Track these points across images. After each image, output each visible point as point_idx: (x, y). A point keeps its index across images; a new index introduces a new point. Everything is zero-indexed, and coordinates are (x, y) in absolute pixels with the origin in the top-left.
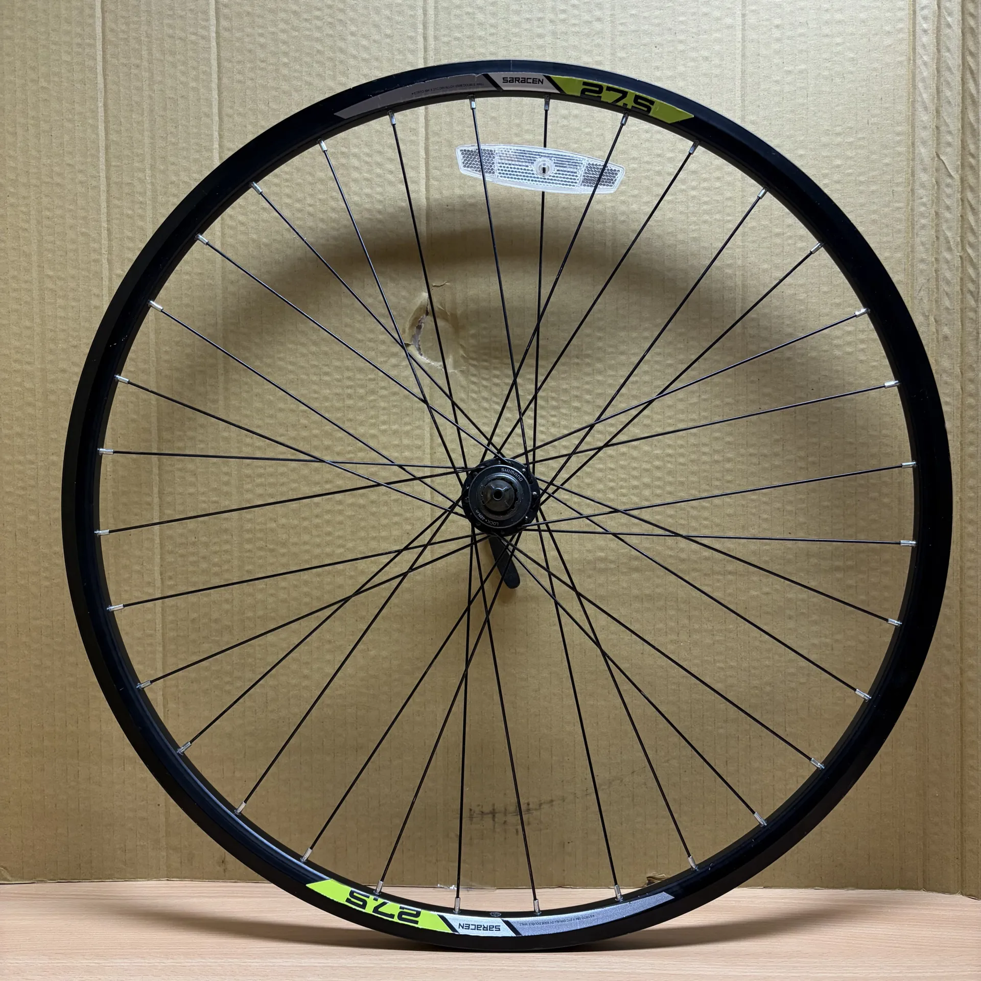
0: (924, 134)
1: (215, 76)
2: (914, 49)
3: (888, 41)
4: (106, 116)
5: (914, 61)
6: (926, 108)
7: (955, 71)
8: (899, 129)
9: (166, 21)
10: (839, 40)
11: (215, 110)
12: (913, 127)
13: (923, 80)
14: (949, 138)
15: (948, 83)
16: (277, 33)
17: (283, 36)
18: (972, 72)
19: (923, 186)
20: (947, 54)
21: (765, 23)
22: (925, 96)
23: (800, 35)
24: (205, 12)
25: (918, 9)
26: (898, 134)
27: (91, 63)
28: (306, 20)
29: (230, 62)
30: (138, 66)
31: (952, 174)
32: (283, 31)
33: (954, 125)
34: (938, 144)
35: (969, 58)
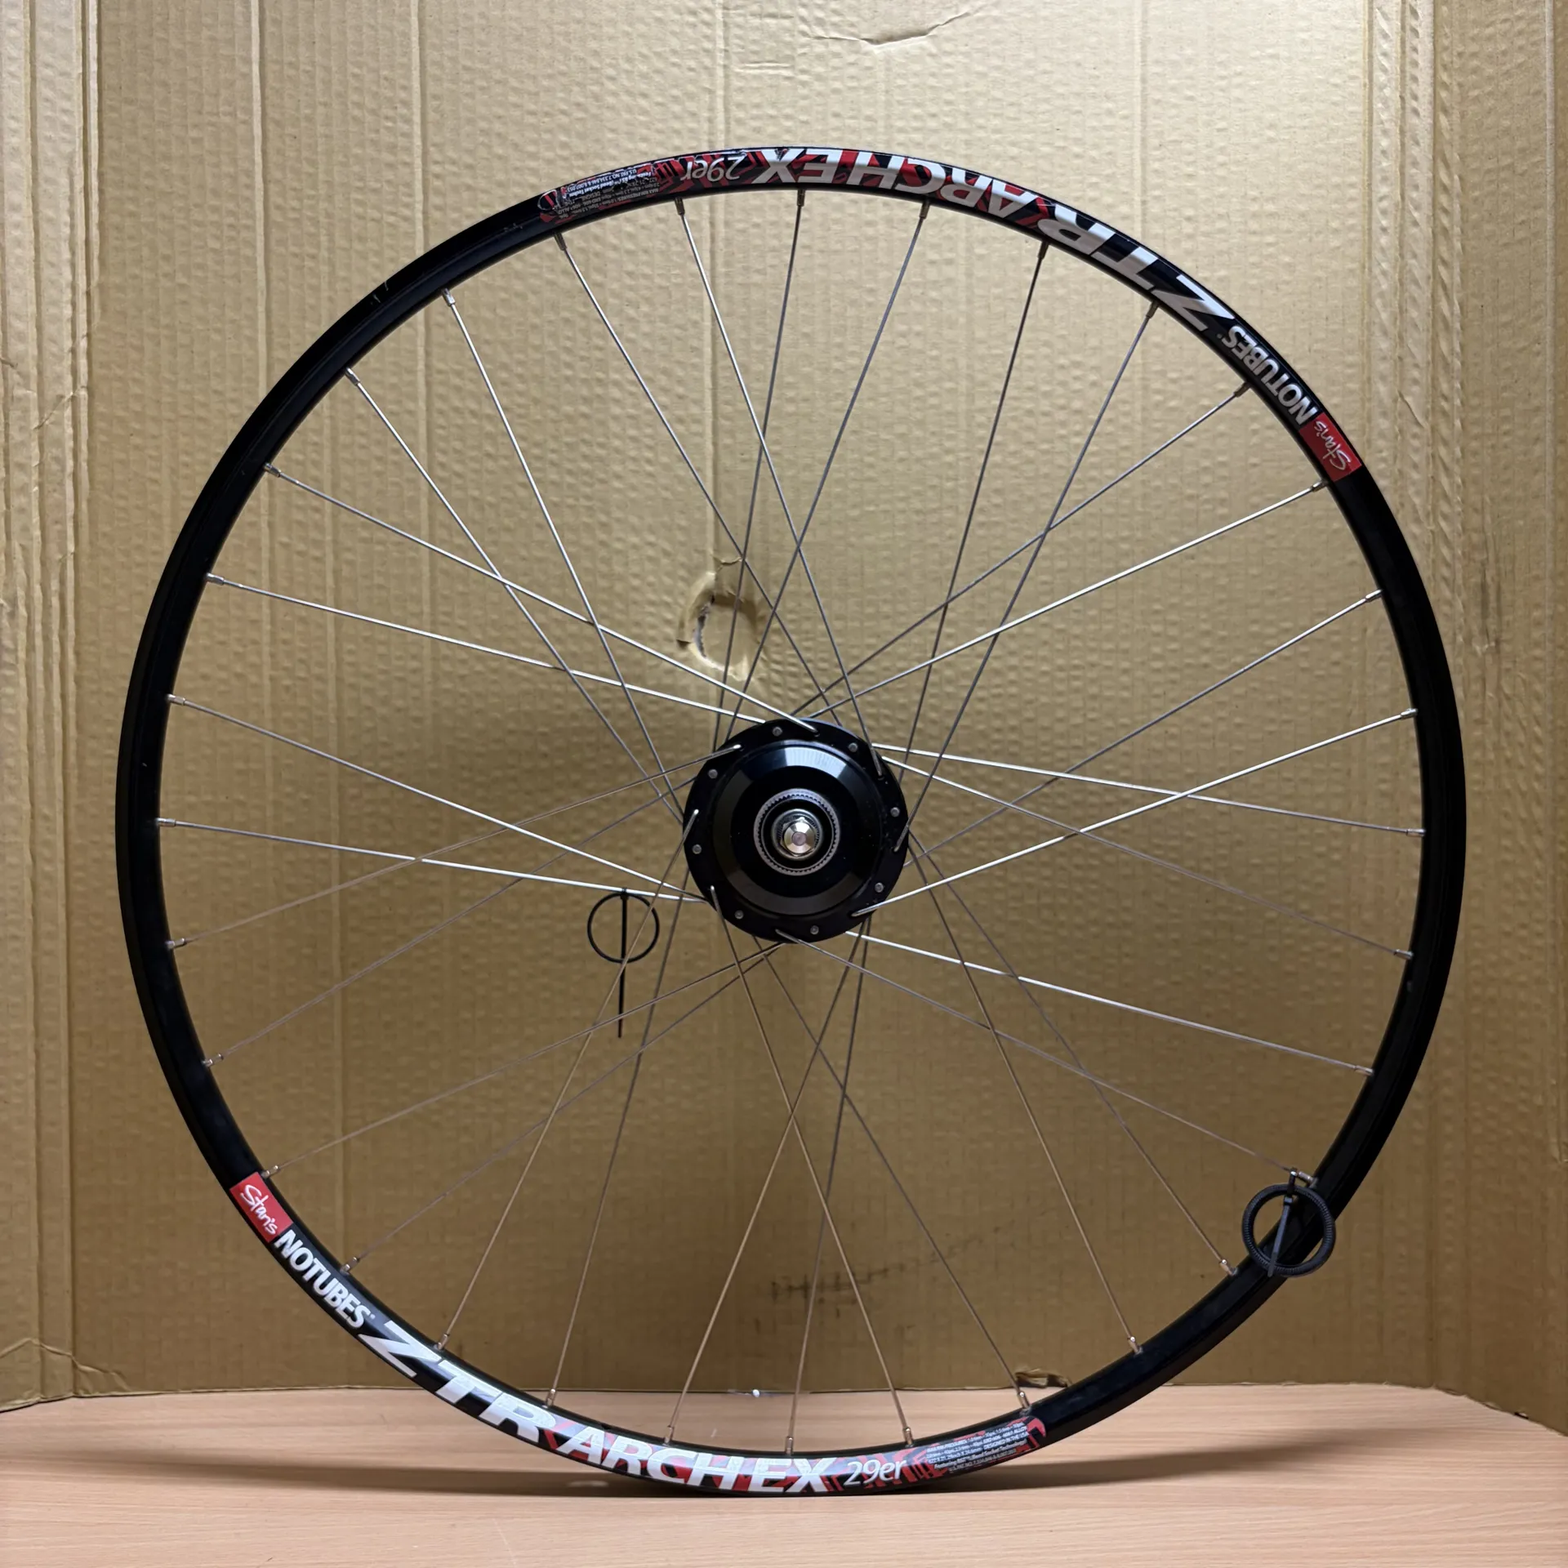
0: (1383, 367)
2: (1370, 254)
3: (1335, 242)
4: (269, 325)
5: (1370, 270)
6: (1385, 333)
7: (1422, 283)
8: (1350, 359)
9: (355, 195)
10: (1270, 239)
12: (1368, 356)
13: (1382, 295)
14: (1416, 374)
15: (1414, 300)
18: (1444, 287)
19: (1382, 435)
20: (1413, 262)
21: (1172, 214)
22: (1384, 316)
23: (1221, 231)
24: (409, 185)
25: (1374, 200)
26: (1350, 366)
27: (248, 252)
30: (313, 257)
31: (1420, 420)
33: (1421, 355)
34: (1402, 380)
35: (1441, 269)
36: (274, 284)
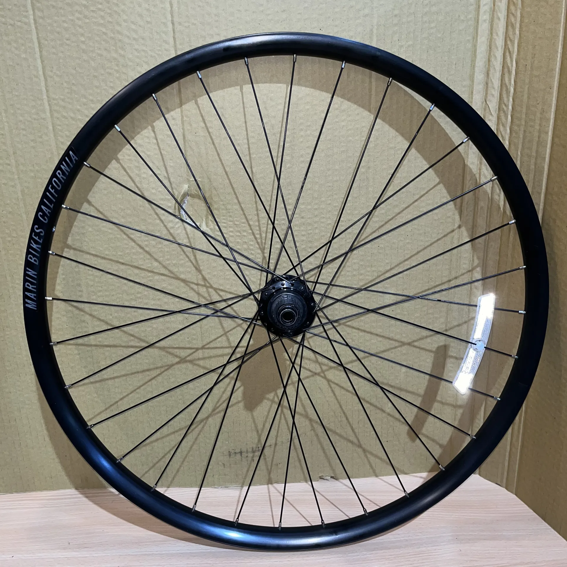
0: (479, 87)
1: (37, 50)
2: (477, 32)
3: (462, 26)
5: (476, 40)
6: (481, 71)
7: (500, 49)
8: (465, 83)
11: (41, 73)
12: (473, 81)
13: (481, 53)
14: (493, 91)
15: (495, 57)
16: (75, 21)
17: (80, 23)
20: (496, 37)
22: (481, 63)
24: (25, 6)
25: (481, 5)
26: (464, 87)
28: (93, 11)
29: (46, 40)
31: (493, 113)
32: (78, 19)
33: (496, 83)
34: (486, 94)
35: (509, 42)
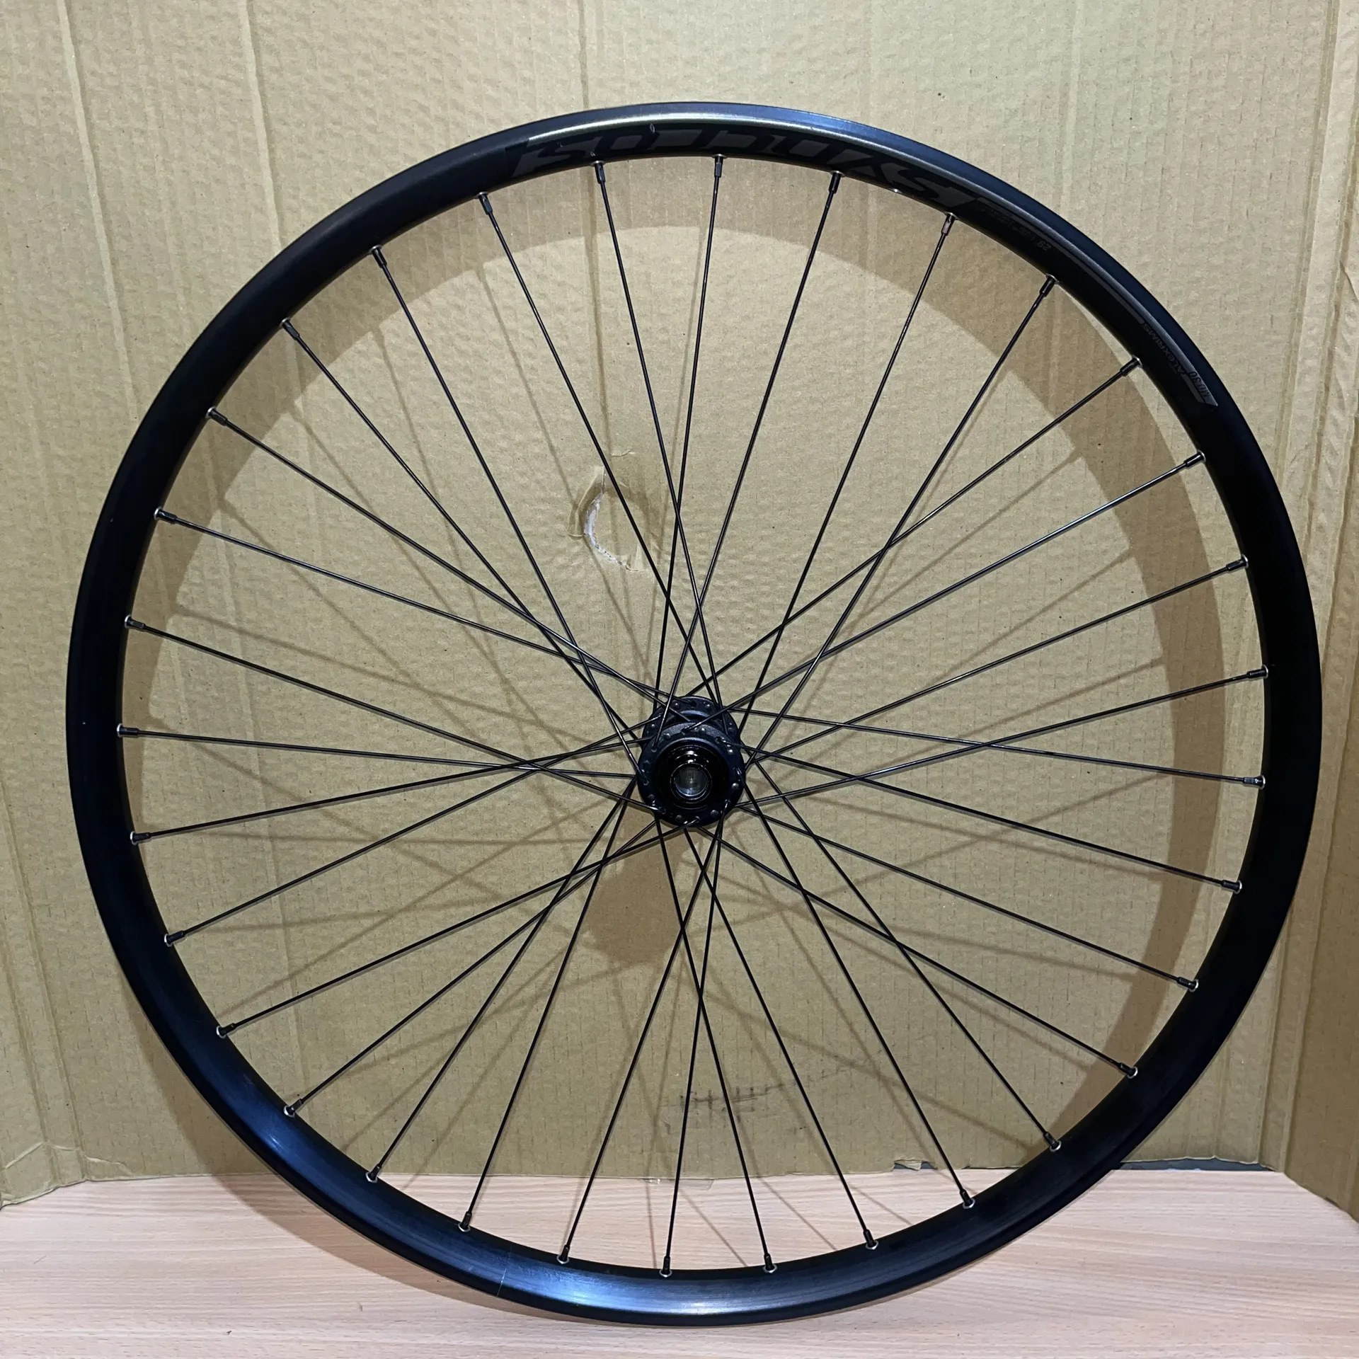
0: (1327, 233)
3: (1290, 85)
4: (105, 213)
6: (1333, 194)
8: (1292, 223)
13: (1335, 150)
16: (354, 79)
19: (1315, 311)
22: (1334, 174)
24: (236, 42)
27: (69, 128)
29: (285, 124)
30: (143, 132)
34: (1344, 250)
36: (102, 165)
